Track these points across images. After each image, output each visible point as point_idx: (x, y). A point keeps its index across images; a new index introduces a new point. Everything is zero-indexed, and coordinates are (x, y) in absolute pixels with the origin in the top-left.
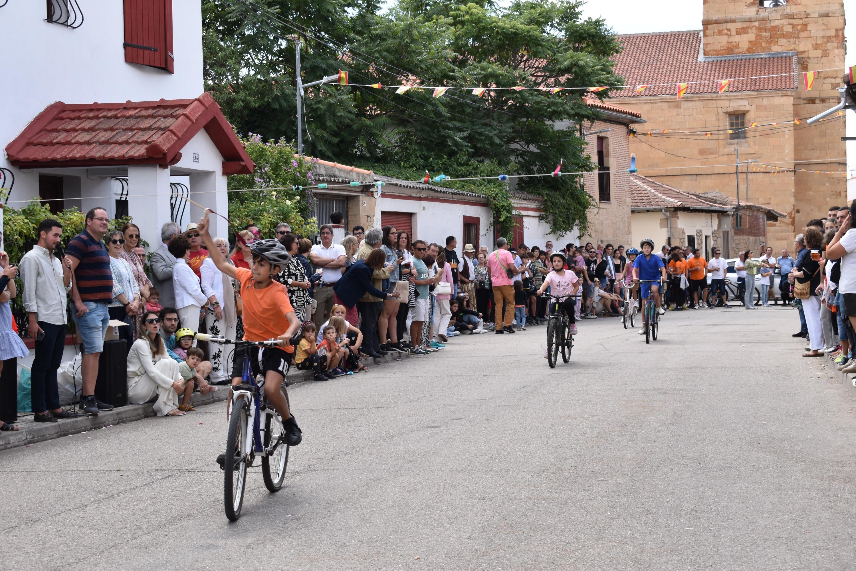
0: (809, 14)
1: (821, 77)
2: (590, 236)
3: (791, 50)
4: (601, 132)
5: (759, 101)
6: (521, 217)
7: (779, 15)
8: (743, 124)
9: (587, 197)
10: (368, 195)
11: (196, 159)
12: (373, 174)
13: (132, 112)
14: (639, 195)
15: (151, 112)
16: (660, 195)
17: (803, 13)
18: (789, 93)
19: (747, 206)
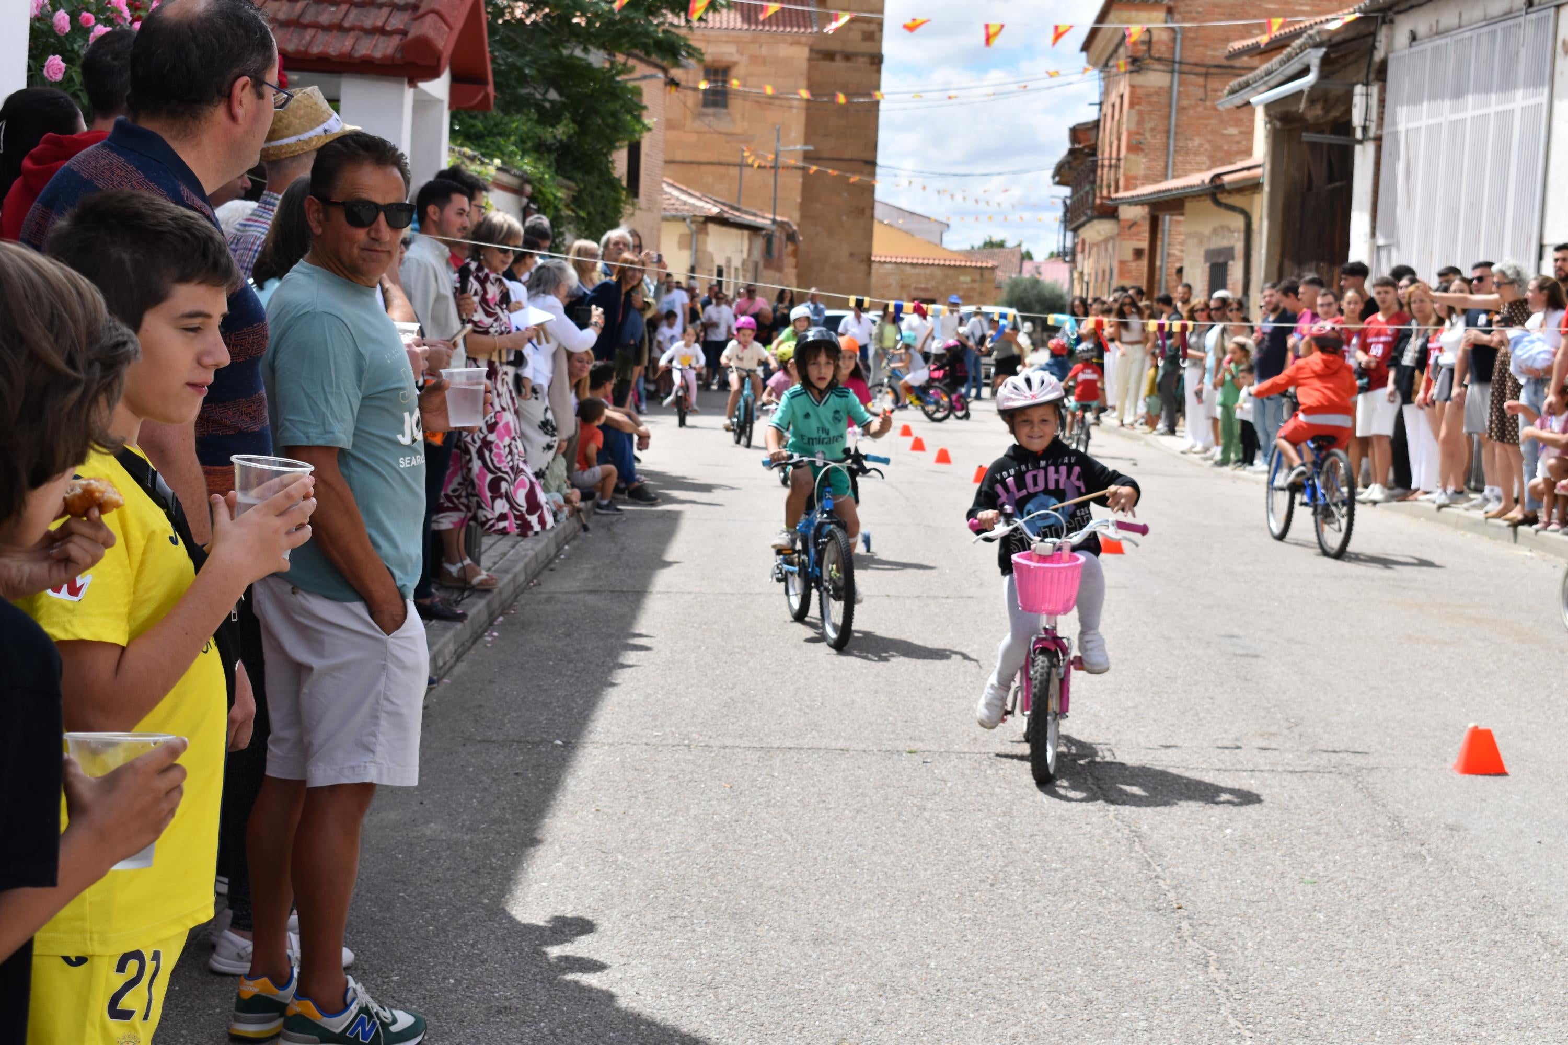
5: (754, 49)
8: (725, 84)
18: (803, 40)
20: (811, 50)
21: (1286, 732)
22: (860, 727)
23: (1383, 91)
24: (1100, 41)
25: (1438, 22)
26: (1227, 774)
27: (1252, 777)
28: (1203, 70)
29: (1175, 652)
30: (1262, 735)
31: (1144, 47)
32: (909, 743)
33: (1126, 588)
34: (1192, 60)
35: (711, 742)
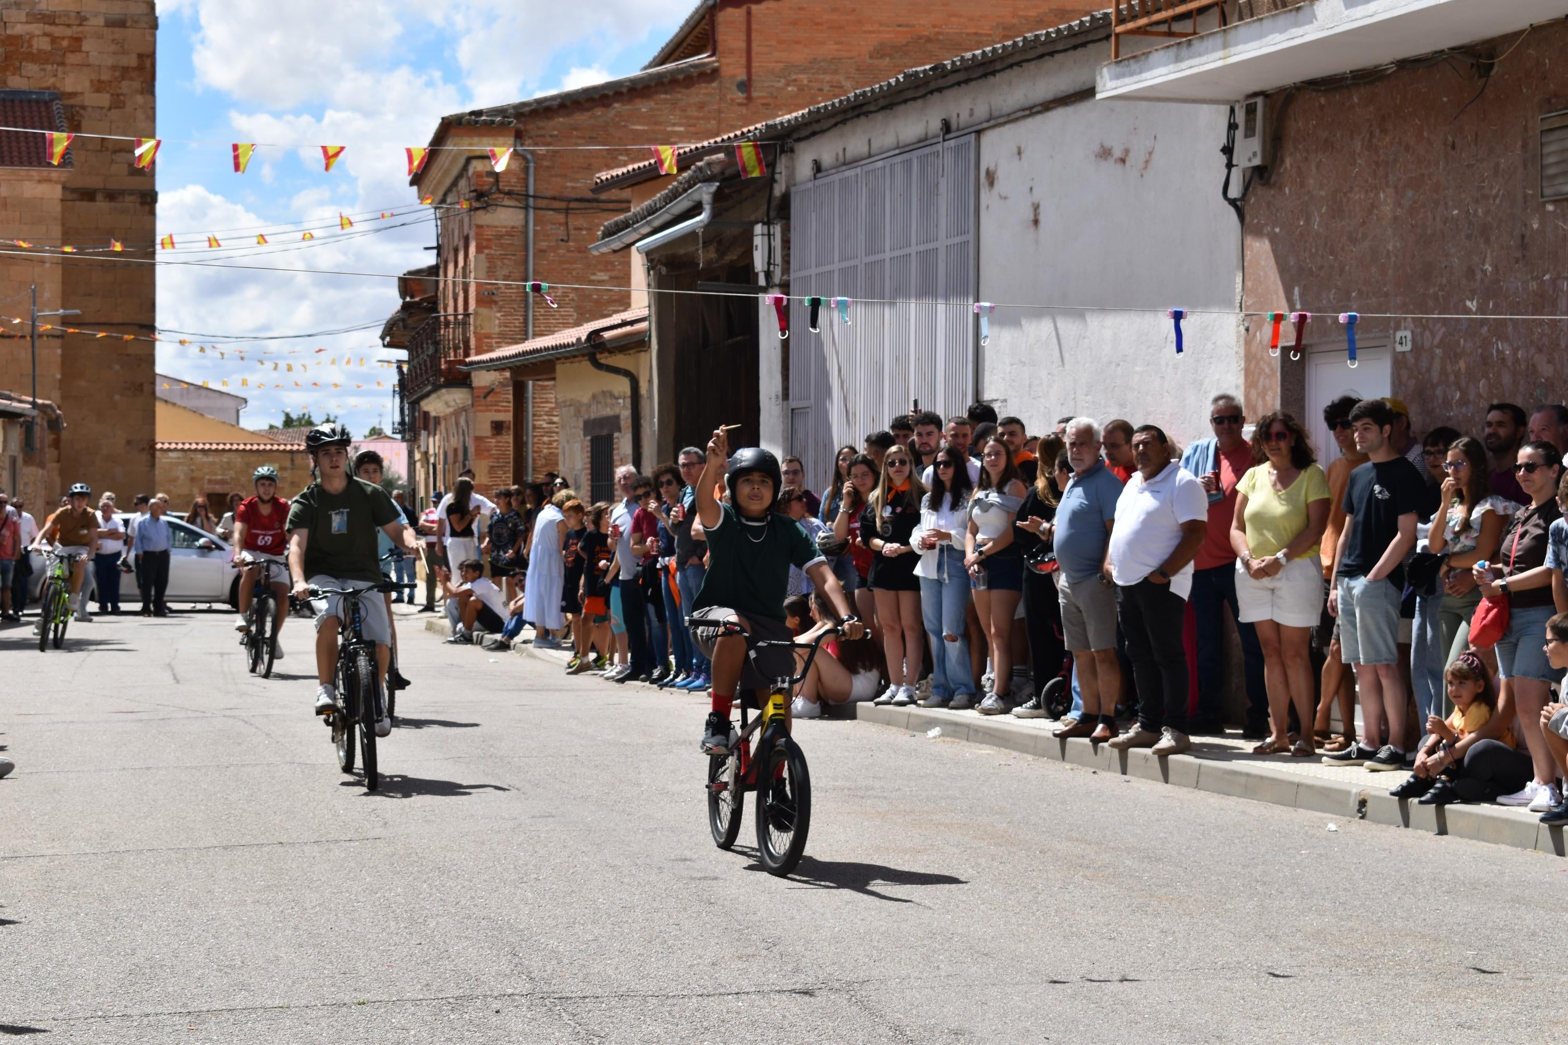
0: (85, 19)
1: (107, 149)
3: (48, 88)
7: (23, 13)
17: (73, 15)
18: (54, 175)
20: (64, 188)
21: (764, 952)
22: (294, 983)
23: (786, 231)
24: (435, 172)
25: (844, 149)
26: (711, 999)
27: (738, 1000)
28: (563, 205)
29: (626, 880)
30: (739, 958)
31: (491, 180)
32: (354, 994)
33: (553, 817)
34: (549, 194)
35: (129, 1012)
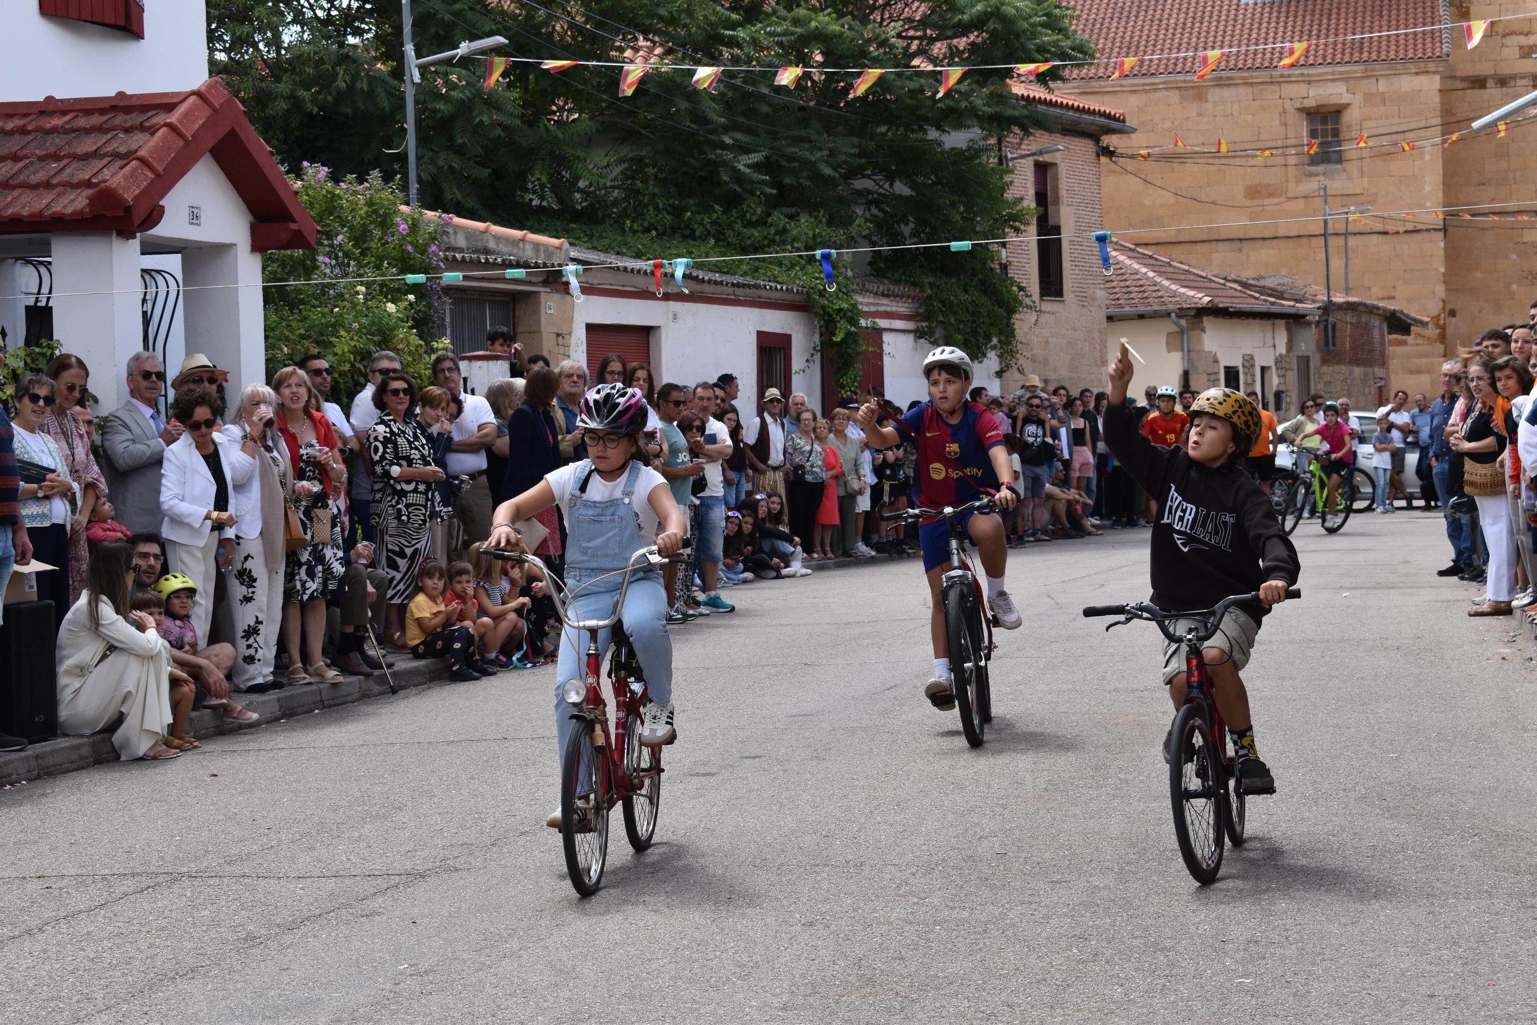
1: (1497, 34)
2: (1021, 371)
4: (1041, 153)
5: (1368, 85)
6: (878, 333)
8: (1336, 133)
9: (1015, 289)
10: (557, 291)
11: (195, 217)
12: (566, 245)
13: (57, 121)
14: (1122, 284)
15: (96, 120)
16: (1166, 283)
18: (1432, 66)
19: (1348, 303)
20: (1444, 77)
